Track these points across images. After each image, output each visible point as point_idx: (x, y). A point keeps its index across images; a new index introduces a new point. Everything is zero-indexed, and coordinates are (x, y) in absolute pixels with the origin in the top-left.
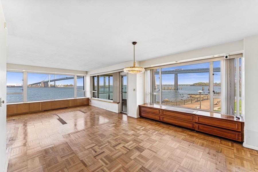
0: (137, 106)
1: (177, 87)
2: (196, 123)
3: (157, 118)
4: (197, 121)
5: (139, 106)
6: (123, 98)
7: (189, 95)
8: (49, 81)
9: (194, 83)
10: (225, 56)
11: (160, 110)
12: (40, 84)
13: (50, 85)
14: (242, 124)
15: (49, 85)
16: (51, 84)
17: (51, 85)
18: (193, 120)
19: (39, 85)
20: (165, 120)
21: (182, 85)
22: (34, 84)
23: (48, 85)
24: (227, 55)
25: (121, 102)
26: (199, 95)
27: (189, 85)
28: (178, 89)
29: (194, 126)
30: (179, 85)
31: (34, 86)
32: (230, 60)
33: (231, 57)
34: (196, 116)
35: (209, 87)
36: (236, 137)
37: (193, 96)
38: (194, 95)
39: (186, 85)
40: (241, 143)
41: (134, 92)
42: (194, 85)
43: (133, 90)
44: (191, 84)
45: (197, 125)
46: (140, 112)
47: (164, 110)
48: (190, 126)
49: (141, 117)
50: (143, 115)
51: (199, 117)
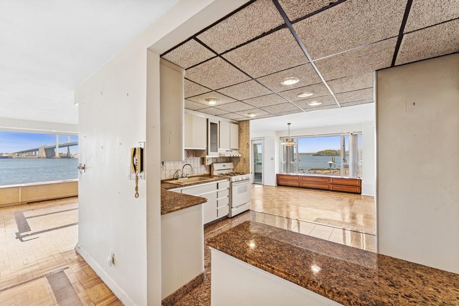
0: (275, 175)
2: (330, 184)
3: (296, 184)
4: (331, 182)
5: (277, 175)
6: (256, 172)
8: (57, 147)
11: (299, 177)
12: (37, 152)
13: (59, 154)
14: (361, 180)
15: (57, 155)
16: (61, 152)
17: (61, 154)
18: (328, 182)
19: (35, 153)
20: (305, 185)
21: (300, 154)
22: (23, 152)
23: (54, 154)
24: (352, 132)
25: (253, 173)
27: (311, 154)
29: (329, 187)
31: (24, 155)
32: (355, 136)
33: (355, 134)
34: (331, 178)
36: (357, 190)
39: (307, 154)
40: (360, 193)
41: (272, 161)
43: (270, 159)
44: (314, 153)
45: (331, 186)
46: (278, 180)
47: (303, 176)
48: (326, 187)
49: (279, 185)
50: (281, 183)
51: (333, 178)
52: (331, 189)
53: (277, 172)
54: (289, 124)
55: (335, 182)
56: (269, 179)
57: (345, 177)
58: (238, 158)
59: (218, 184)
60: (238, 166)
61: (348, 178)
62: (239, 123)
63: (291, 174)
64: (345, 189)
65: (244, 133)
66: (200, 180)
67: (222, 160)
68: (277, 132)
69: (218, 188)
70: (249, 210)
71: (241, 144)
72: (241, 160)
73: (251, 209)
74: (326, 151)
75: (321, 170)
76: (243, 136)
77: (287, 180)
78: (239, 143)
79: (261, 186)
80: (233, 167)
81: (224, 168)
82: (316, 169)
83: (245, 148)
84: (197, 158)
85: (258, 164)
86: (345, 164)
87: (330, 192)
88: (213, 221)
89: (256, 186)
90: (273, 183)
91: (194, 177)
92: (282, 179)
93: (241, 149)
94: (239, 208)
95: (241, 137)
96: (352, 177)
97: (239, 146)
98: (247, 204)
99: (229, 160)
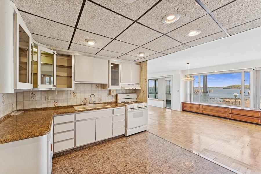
0: (181, 103)
1: (207, 89)
2: (229, 113)
3: (198, 111)
4: (230, 112)
5: (182, 103)
6: (167, 99)
7: (222, 99)
9: (229, 86)
10: (253, 69)
11: (200, 105)
18: (227, 111)
20: (204, 112)
21: (213, 88)
24: (254, 68)
25: (165, 100)
26: (234, 99)
27: (222, 88)
28: (207, 92)
29: (228, 116)
30: (209, 88)
32: (257, 71)
33: (258, 69)
34: (229, 109)
35: (250, 90)
36: (259, 122)
37: (226, 100)
38: (228, 99)
39: (218, 88)
42: (228, 88)
43: (177, 91)
44: (224, 87)
45: (230, 115)
46: (183, 107)
47: (203, 105)
48: (225, 115)
49: (183, 110)
50: (185, 109)
51: (232, 109)
52: (230, 118)
53: (182, 100)
54: (188, 63)
55: (234, 112)
56: (176, 105)
57: (245, 109)
58: (139, 90)
59: (113, 110)
60: (140, 97)
61: (249, 109)
62: (140, 64)
63: (194, 103)
64: (244, 119)
65: (144, 71)
66: (105, 106)
67: (128, 92)
68: (183, 71)
69: (113, 113)
70: (145, 131)
71: (142, 80)
72: (142, 91)
73: (147, 130)
74: (235, 85)
75: (229, 99)
76: (143, 73)
77: (190, 107)
78: (140, 79)
79: (170, 110)
80: (137, 97)
81: (127, 97)
82: (225, 99)
83: (144, 83)
84: (104, 90)
85: (168, 94)
86: (245, 96)
87: (228, 120)
88: (110, 138)
89: (167, 110)
90: (179, 108)
91: (101, 103)
92: (186, 106)
93: (142, 83)
94: (134, 130)
95: (142, 74)
96: (253, 109)
97: (140, 81)
98: (144, 126)
99: (135, 91)
